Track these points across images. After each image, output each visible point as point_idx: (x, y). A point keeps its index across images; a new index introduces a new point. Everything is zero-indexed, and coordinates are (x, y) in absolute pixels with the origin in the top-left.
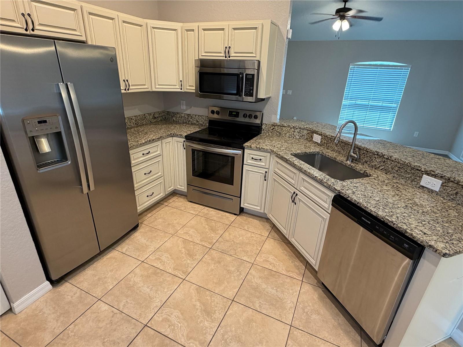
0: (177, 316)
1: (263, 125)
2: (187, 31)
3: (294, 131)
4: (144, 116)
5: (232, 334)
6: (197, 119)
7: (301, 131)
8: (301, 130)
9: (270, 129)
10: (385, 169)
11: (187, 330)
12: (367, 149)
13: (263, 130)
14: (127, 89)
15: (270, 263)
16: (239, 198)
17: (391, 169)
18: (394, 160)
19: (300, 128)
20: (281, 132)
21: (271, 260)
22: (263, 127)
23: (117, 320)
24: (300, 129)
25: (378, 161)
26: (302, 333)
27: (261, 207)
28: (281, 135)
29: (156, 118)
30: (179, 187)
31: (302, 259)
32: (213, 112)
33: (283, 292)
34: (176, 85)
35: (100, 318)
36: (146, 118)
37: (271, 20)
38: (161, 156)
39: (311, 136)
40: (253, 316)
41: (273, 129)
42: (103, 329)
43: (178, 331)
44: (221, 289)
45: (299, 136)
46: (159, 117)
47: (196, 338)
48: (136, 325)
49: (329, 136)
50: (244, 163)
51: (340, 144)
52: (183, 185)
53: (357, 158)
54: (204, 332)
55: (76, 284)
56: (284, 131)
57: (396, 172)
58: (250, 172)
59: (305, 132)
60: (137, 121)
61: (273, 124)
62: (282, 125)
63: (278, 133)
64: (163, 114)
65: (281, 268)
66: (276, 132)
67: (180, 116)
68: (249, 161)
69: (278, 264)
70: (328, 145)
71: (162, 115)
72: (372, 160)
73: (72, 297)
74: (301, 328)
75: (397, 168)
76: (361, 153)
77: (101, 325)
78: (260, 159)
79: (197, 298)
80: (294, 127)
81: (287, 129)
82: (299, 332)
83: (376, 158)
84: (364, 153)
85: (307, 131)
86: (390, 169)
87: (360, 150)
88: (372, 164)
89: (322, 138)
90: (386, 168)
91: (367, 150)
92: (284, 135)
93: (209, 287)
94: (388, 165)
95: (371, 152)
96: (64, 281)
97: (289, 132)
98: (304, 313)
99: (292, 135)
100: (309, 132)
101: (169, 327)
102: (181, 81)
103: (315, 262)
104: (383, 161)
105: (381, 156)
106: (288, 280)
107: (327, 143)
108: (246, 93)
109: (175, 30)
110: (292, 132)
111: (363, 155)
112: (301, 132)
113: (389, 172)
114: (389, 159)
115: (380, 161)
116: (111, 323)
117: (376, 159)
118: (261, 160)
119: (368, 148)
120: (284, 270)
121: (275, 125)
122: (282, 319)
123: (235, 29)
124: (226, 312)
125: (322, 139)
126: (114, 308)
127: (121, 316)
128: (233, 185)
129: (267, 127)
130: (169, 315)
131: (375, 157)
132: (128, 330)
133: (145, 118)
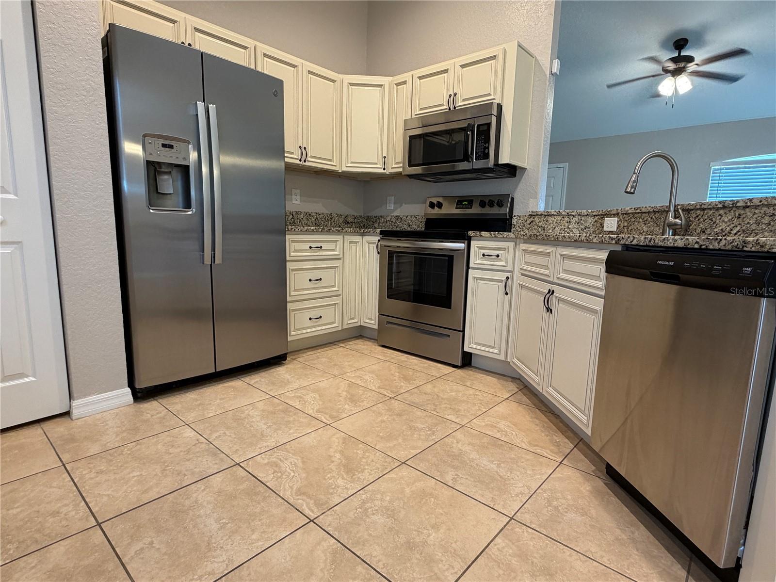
0: (293, 463)
1: (514, 218)
2: (397, 86)
3: (568, 221)
4: (330, 215)
5: (382, 504)
6: (409, 222)
7: (581, 220)
8: (583, 218)
9: (525, 223)
10: (744, 231)
11: (301, 483)
12: (702, 204)
13: (513, 226)
14: (303, 160)
15: (498, 429)
16: (461, 333)
17: (755, 225)
18: (759, 204)
19: (579, 215)
20: (546, 226)
21: (503, 426)
22: (514, 221)
23: (198, 450)
24: (579, 217)
25: (726, 220)
26: (533, 534)
27: (500, 347)
28: (546, 231)
29: (348, 222)
30: (367, 321)
31: (572, 435)
32: (432, 205)
33: (511, 470)
34: (376, 164)
35: (176, 443)
36: (333, 219)
37: (518, 41)
38: (341, 261)
39: (601, 225)
40: (435, 490)
41: (531, 222)
42: (172, 455)
43: (286, 481)
44: (388, 446)
45: (580, 229)
46: (354, 223)
47: (313, 495)
48: (223, 461)
49: (630, 211)
50: (471, 265)
51: (652, 218)
52: (373, 318)
53: (682, 223)
54: (331, 491)
55: (167, 404)
56: (550, 224)
57: (767, 226)
58: (479, 281)
59: (590, 220)
60: (318, 221)
61: (530, 213)
62: (546, 214)
63: (540, 230)
64: (361, 220)
65: (520, 439)
66: (536, 227)
67: (385, 220)
68: (478, 262)
69: (514, 433)
70: (630, 228)
71: (359, 220)
72: (714, 223)
73: (152, 416)
74: (533, 526)
75: (767, 218)
76: (691, 219)
77: (171, 450)
78: (496, 254)
79: (340, 448)
80: (568, 213)
81: (555, 220)
82: (527, 531)
83: (722, 216)
84: (698, 216)
85: (593, 219)
86: (754, 227)
87: (689, 213)
88: (716, 230)
89: (619, 219)
90: (744, 228)
91: (703, 206)
92: (551, 231)
93: (369, 440)
94: (748, 220)
95: (710, 207)
96: (152, 399)
97: (559, 224)
98: (550, 506)
99: (566, 230)
100: (596, 218)
101: (273, 474)
102: (385, 157)
103: (586, 418)
104: (737, 215)
105: (731, 206)
106: (530, 456)
107: (629, 225)
108: (477, 155)
109: (380, 86)
110: (566, 224)
111: (697, 219)
112: (581, 222)
113: (751, 234)
114: (748, 207)
115: (730, 218)
116: (188, 451)
117: (723, 218)
118: (498, 256)
119: (703, 202)
120: (524, 443)
121: (534, 214)
122: (494, 505)
123: (463, 66)
124: (384, 475)
125: (620, 222)
126: (203, 437)
127: (207, 446)
128: (450, 308)
129: (520, 221)
130: (280, 460)
131: (720, 215)
132: (208, 464)
133: (331, 218)
